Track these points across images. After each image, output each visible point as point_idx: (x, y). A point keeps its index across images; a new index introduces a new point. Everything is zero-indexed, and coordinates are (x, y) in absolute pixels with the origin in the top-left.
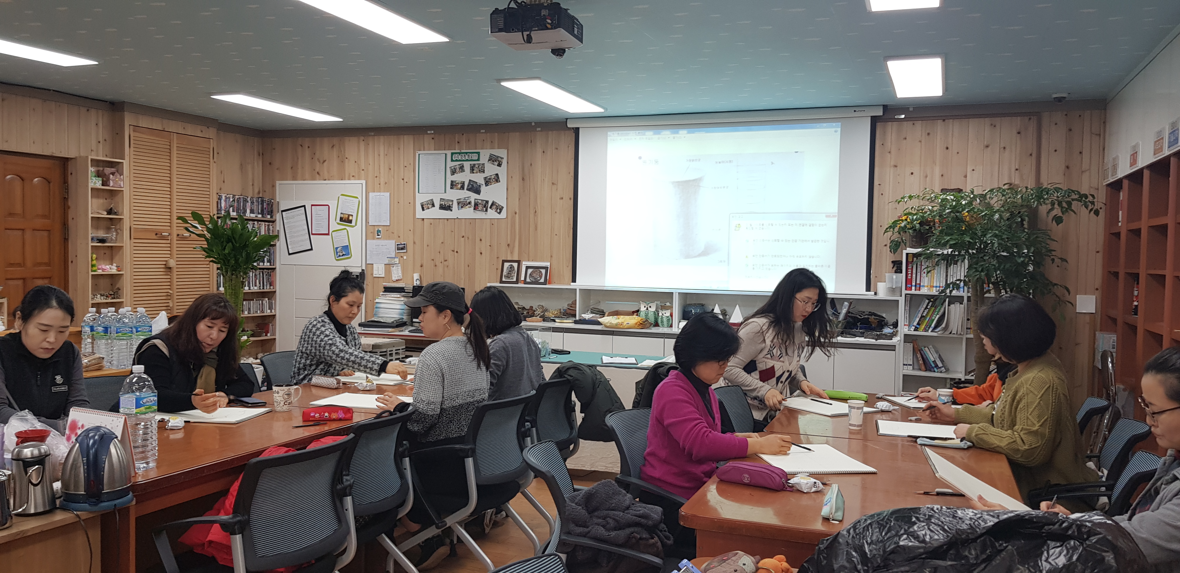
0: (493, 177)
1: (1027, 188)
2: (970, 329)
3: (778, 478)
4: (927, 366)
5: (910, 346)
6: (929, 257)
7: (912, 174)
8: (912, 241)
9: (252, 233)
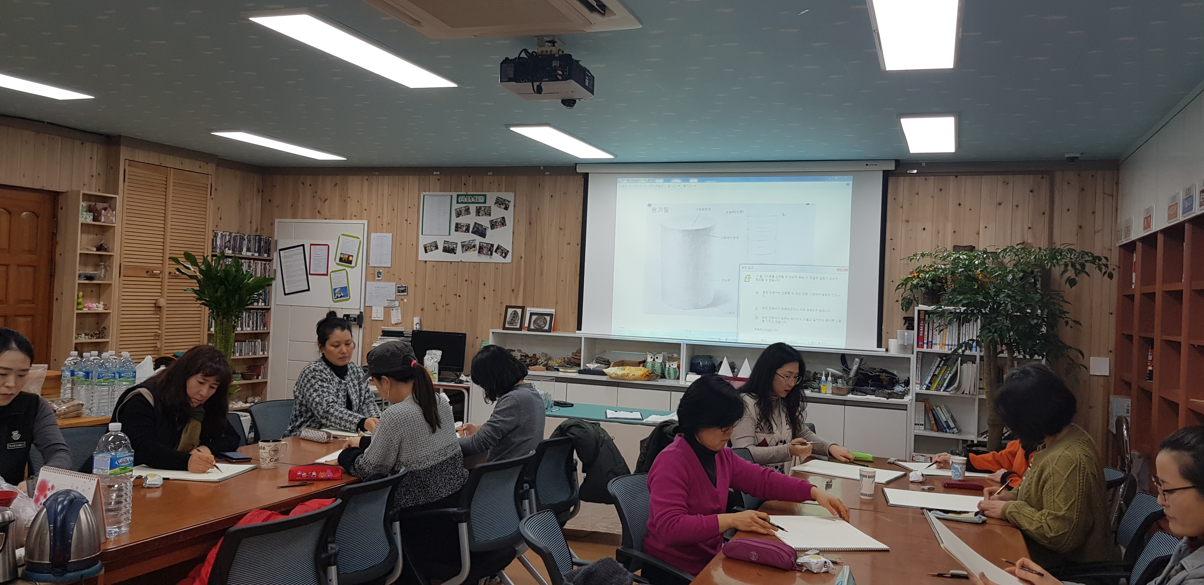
0: (499, 220)
1: (1040, 249)
2: (983, 389)
3: (786, 557)
4: (939, 426)
5: (922, 405)
6: (942, 315)
7: (924, 229)
8: (924, 298)
9: (246, 275)
